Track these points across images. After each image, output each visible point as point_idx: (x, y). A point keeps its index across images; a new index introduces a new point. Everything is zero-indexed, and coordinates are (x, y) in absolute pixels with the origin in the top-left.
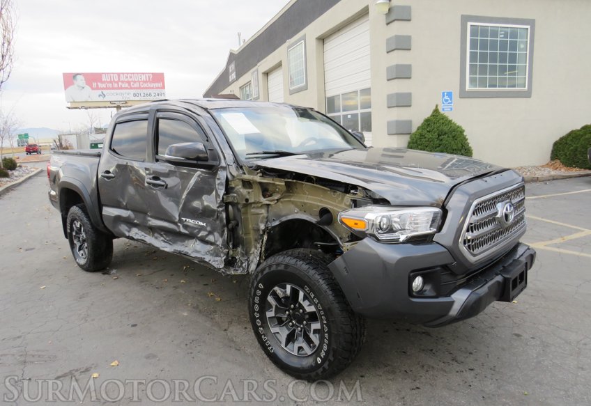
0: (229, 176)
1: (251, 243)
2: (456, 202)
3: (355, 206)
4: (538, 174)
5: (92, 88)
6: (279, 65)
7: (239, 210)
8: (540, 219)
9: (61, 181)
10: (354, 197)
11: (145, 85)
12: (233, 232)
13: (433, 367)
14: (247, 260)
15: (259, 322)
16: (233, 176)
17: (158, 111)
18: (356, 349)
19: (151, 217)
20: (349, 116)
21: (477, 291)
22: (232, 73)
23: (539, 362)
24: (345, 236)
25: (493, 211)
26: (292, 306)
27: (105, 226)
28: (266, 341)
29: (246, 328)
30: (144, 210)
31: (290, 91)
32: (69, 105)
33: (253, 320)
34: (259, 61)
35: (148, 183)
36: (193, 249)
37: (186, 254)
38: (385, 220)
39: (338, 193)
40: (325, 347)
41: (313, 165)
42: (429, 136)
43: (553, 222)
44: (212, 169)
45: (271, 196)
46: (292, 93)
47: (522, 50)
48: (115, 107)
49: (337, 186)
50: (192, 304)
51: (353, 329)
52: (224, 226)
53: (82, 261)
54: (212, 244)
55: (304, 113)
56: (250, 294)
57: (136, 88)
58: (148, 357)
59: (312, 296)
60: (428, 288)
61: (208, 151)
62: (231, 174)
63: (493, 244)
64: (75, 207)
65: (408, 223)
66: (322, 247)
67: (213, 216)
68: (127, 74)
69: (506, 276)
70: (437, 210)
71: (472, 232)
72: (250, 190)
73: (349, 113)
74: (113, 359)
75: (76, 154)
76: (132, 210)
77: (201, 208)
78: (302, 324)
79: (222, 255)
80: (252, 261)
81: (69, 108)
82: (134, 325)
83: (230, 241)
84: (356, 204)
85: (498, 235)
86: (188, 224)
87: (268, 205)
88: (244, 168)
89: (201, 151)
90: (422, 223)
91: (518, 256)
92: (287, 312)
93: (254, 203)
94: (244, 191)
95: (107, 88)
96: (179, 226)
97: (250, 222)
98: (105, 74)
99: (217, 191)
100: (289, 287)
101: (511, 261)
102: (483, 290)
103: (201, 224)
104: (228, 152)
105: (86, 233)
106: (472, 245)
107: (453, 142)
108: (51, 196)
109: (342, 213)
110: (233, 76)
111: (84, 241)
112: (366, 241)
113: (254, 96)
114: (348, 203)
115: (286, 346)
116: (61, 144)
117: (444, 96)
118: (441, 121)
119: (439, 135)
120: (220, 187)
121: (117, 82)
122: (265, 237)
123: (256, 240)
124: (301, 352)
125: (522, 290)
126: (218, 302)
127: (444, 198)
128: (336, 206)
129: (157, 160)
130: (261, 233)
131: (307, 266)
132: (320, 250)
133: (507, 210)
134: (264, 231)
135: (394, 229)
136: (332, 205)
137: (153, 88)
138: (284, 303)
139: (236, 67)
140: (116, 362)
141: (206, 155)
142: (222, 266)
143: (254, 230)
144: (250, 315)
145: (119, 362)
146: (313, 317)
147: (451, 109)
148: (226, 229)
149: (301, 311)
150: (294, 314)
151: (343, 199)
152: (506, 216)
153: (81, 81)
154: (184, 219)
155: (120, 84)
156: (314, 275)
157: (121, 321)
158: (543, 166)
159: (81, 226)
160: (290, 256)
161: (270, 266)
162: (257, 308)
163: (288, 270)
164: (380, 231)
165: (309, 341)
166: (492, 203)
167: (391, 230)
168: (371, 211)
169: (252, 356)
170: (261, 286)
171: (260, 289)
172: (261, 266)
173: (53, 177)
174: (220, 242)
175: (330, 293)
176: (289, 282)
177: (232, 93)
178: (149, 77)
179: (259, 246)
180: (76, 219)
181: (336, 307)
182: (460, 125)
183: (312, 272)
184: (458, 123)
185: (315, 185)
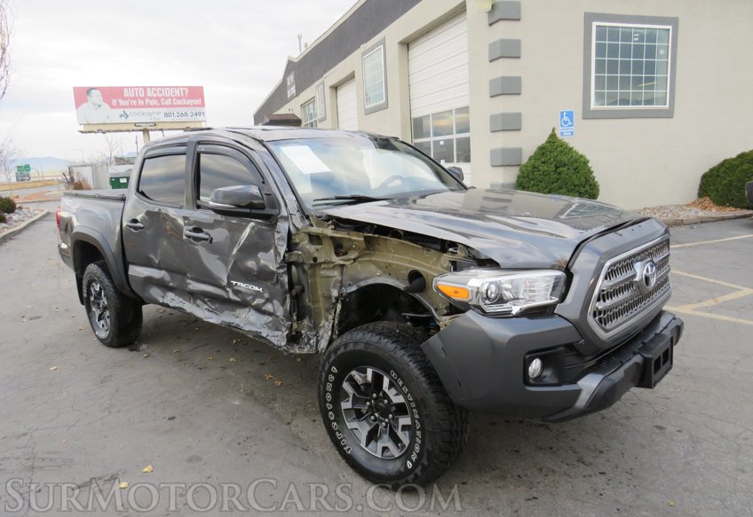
0: (292, 229)
1: (321, 313)
2: (584, 263)
3: (455, 270)
4: (683, 215)
5: (112, 107)
6: (351, 77)
7: (304, 272)
8: (686, 274)
9: (75, 231)
10: (453, 258)
11: (179, 102)
12: (297, 300)
13: (553, 471)
14: (316, 335)
15: (332, 416)
16: (297, 229)
17: (199, 143)
18: (456, 450)
19: (192, 279)
20: (442, 143)
21: (610, 376)
22: (291, 86)
23: (688, 463)
24: (442, 306)
25: (630, 273)
26: (375, 395)
27: (132, 290)
28: (342, 439)
29: (314, 421)
30: (183, 270)
31: (366, 110)
32: (82, 128)
33: (324, 413)
34: (325, 72)
35: (187, 236)
36: (248, 320)
37: (237, 327)
38: (493, 288)
39: (433, 251)
40: (417, 448)
41: (399, 215)
42: (544, 168)
43: (702, 278)
44: (270, 220)
45: (346, 254)
46: (368, 112)
47: (662, 57)
48: (140, 130)
49: (431, 242)
50: (245, 390)
51: (452, 424)
52: (286, 292)
53: (103, 334)
54: (270, 314)
55: (385, 144)
56: (320, 379)
57: (168, 106)
58: (190, 460)
59: (401, 383)
60: (548, 373)
61: (264, 196)
62: (294, 225)
63: (630, 315)
64: (93, 265)
65: (522, 290)
66: (412, 319)
67: (271, 279)
68: (157, 87)
69: (646, 356)
70: (559, 273)
71: (604, 301)
72: (319, 247)
73: (442, 139)
74: (146, 463)
75: (94, 197)
76: (167, 270)
77: (256, 269)
78: (387, 417)
79: (284, 329)
80: (323, 335)
81: (82, 132)
82: (172, 418)
83: (294, 311)
84: (456, 267)
85: (636, 303)
86: (239, 289)
87: (342, 266)
88: (311, 218)
89: (256, 197)
90: (540, 291)
91: (661, 329)
92: (368, 403)
93: (324, 263)
94: (312, 248)
95: (130, 106)
96: (227, 292)
97: (319, 286)
98: (128, 88)
99: (276, 247)
100: (370, 371)
101: (652, 336)
102: (618, 375)
103: (257, 289)
104: (290, 198)
105: (108, 299)
106: (604, 317)
107: (574, 177)
108: (61, 251)
109: (438, 278)
110: (292, 91)
111: (105, 308)
112: (470, 314)
113: (320, 117)
114: (445, 265)
115: (367, 445)
116: (72, 179)
117: (562, 117)
118: (559, 149)
119: (557, 167)
120: (281, 243)
121: (144, 99)
122: (339, 307)
123: (327, 310)
124: (386, 454)
125: (666, 373)
126: (278, 387)
127: (568, 259)
128: (430, 269)
129: (199, 207)
130: (334, 301)
131: (394, 345)
132: (409, 323)
133: (647, 271)
134: (337, 299)
135: (505, 298)
136: (425, 267)
137: (189, 106)
138: (364, 391)
139: (295, 78)
140: (150, 466)
141: (262, 201)
142: (283, 343)
143: (325, 297)
144: (320, 406)
145: (153, 467)
146: (401, 410)
147: (572, 133)
148: (288, 295)
149: (386, 401)
150: (376, 405)
151: (438, 259)
152: (647, 279)
153: (96, 97)
154: (234, 283)
155: (147, 100)
156: (402, 356)
157: (154, 413)
158: (688, 205)
159: (100, 289)
160: (371, 331)
161: (346, 345)
162: (329, 397)
163: (370, 350)
164: (487, 302)
165: (396, 440)
166: (628, 264)
167: (501, 300)
168: (475, 276)
169: (324, 457)
170: (334, 369)
171: (334, 374)
172: (335, 344)
173: (65, 226)
174: (280, 312)
175: (424, 379)
176: (372, 365)
177: (291, 112)
178: (184, 92)
179: (331, 317)
180: (94, 281)
181: (431, 397)
182: (584, 154)
183: (400, 353)
184: (581, 152)
185: (402, 241)
